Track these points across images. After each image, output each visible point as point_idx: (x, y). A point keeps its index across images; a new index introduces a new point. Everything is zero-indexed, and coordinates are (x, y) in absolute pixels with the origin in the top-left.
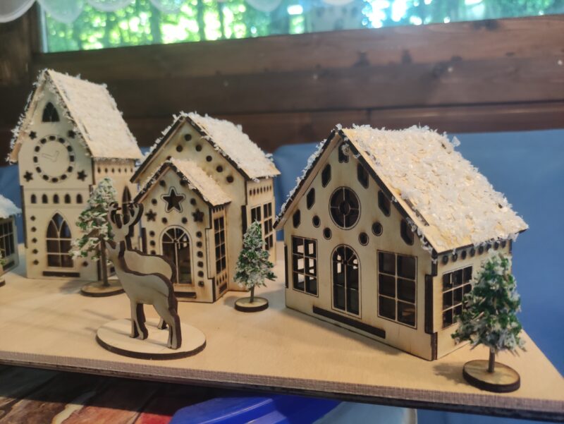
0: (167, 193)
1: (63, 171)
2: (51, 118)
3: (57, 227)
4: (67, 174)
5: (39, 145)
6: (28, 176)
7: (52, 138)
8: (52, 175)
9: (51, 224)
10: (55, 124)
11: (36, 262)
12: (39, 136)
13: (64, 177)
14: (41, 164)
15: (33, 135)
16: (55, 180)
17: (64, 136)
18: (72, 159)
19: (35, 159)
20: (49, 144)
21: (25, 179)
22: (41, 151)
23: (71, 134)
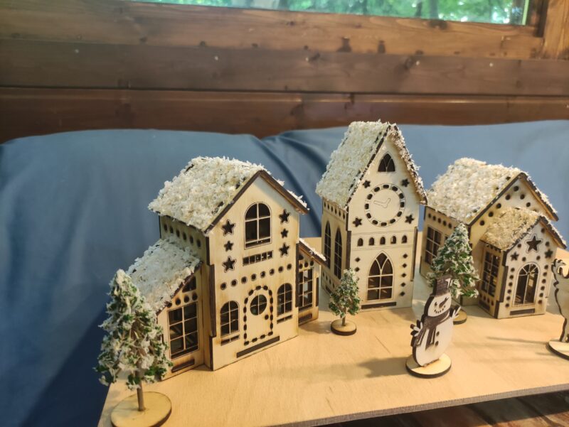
0: (530, 238)
1: (393, 215)
2: (387, 168)
3: (381, 265)
4: (396, 218)
5: (372, 193)
6: (358, 222)
7: (386, 187)
8: (380, 220)
9: (374, 264)
10: (390, 174)
12: (373, 185)
13: (393, 221)
14: (371, 210)
15: (367, 184)
16: (384, 224)
17: (398, 184)
18: (402, 205)
19: (367, 206)
21: (354, 225)
22: (373, 199)
23: (405, 183)
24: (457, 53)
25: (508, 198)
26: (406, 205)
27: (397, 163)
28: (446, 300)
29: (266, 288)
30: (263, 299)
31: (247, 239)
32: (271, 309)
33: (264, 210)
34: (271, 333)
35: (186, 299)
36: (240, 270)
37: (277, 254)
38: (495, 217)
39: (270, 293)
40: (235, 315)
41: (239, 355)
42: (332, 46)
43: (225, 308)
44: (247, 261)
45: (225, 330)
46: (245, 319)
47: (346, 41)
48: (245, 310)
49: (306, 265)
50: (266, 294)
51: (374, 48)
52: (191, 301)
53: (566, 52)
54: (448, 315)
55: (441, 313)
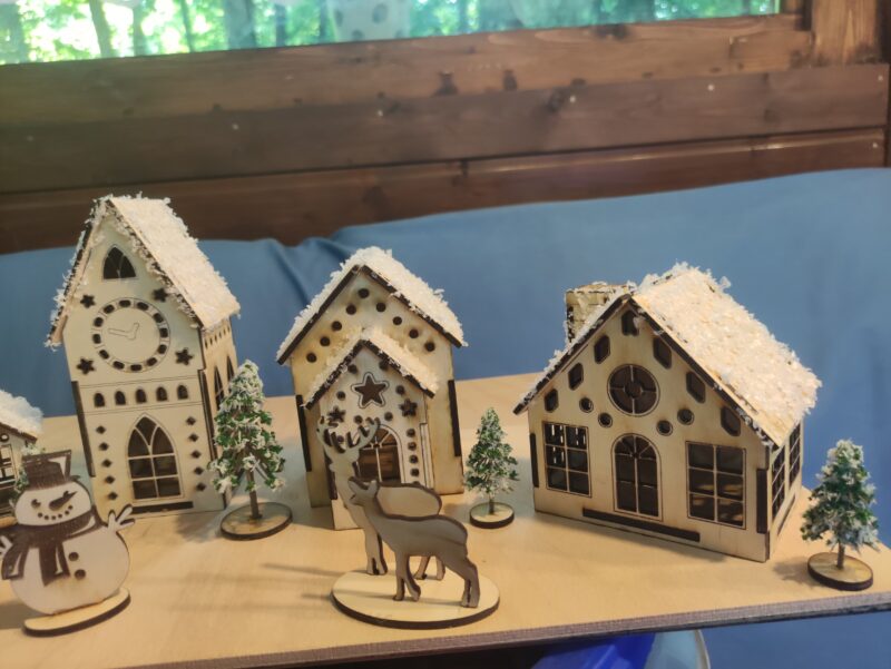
1: (151, 352)
2: (119, 272)
3: (146, 437)
5: (99, 316)
6: (86, 366)
7: (125, 303)
8: (129, 359)
9: (134, 436)
10: (127, 281)
11: (113, 496)
12: (100, 302)
13: (152, 362)
14: (106, 344)
15: (88, 301)
16: (136, 368)
18: (164, 333)
19: (97, 339)
20: (120, 313)
21: (80, 371)
22: (105, 324)
23: (159, 295)
25: (351, 310)
26: (172, 333)
28: (67, 496)
38: (333, 346)
42: (425, 88)
47: (447, 78)
53: (862, 49)
54: (92, 521)
55: (65, 518)
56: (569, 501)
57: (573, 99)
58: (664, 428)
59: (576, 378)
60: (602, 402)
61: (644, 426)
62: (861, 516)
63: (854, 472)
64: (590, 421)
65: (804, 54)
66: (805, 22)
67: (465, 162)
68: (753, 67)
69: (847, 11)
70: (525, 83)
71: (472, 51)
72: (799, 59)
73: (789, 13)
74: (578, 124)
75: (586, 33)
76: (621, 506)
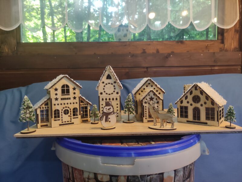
0: (150, 97)
1: (112, 92)
2: (109, 78)
4: (113, 93)
5: (105, 85)
7: (109, 83)
8: (108, 93)
10: (110, 80)
12: (105, 83)
13: (112, 93)
14: (105, 90)
15: (103, 83)
16: (109, 94)
17: (113, 83)
18: (115, 89)
19: (104, 89)
20: (108, 85)
21: (100, 94)
22: (105, 87)
23: (115, 82)
24: (187, 51)
25: (147, 86)
26: (116, 89)
27: (112, 77)
28: (110, 108)
29: (69, 108)
30: (68, 110)
31: (62, 93)
32: (71, 114)
33: (67, 86)
34: (71, 121)
35: (45, 108)
36: (59, 101)
37: (72, 99)
38: (143, 92)
39: (70, 109)
40: (59, 113)
41: (60, 125)
42: (139, 52)
43: (55, 111)
44: (62, 99)
45: (55, 117)
46: (62, 115)
47: (144, 50)
48: (62, 112)
49: (85, 105)
50: (69, 109)
51: (155, 52)
52: (47, 108)
53: (235, 48)
54: (113, 113)
55: (109, 112)
56: (185, 120)
57: (171, 56)
58: (202, 105)
59: (186, 98)
60: (191, 102)
61: (198, 105)
62: (233, 117)
63: (232, 110)
64: (189, 105)
65: (222, 49)
66: (223, 42)
67: (147, 68)
68: (211, 51)
69: (232, 40)
70: (161, 52)
71: (150, 45)
72: (221, 50)
73: (219, 40)
74: (172, 61)
75: (174, 42)
76: (194, 119)
